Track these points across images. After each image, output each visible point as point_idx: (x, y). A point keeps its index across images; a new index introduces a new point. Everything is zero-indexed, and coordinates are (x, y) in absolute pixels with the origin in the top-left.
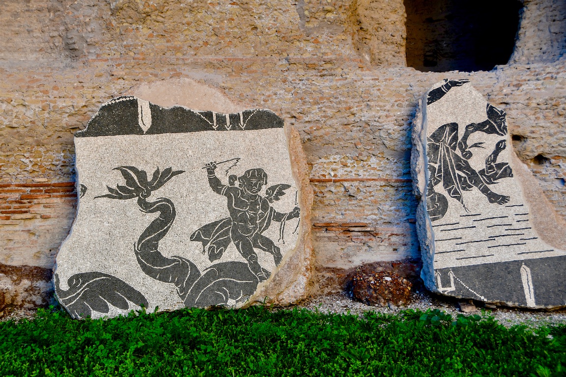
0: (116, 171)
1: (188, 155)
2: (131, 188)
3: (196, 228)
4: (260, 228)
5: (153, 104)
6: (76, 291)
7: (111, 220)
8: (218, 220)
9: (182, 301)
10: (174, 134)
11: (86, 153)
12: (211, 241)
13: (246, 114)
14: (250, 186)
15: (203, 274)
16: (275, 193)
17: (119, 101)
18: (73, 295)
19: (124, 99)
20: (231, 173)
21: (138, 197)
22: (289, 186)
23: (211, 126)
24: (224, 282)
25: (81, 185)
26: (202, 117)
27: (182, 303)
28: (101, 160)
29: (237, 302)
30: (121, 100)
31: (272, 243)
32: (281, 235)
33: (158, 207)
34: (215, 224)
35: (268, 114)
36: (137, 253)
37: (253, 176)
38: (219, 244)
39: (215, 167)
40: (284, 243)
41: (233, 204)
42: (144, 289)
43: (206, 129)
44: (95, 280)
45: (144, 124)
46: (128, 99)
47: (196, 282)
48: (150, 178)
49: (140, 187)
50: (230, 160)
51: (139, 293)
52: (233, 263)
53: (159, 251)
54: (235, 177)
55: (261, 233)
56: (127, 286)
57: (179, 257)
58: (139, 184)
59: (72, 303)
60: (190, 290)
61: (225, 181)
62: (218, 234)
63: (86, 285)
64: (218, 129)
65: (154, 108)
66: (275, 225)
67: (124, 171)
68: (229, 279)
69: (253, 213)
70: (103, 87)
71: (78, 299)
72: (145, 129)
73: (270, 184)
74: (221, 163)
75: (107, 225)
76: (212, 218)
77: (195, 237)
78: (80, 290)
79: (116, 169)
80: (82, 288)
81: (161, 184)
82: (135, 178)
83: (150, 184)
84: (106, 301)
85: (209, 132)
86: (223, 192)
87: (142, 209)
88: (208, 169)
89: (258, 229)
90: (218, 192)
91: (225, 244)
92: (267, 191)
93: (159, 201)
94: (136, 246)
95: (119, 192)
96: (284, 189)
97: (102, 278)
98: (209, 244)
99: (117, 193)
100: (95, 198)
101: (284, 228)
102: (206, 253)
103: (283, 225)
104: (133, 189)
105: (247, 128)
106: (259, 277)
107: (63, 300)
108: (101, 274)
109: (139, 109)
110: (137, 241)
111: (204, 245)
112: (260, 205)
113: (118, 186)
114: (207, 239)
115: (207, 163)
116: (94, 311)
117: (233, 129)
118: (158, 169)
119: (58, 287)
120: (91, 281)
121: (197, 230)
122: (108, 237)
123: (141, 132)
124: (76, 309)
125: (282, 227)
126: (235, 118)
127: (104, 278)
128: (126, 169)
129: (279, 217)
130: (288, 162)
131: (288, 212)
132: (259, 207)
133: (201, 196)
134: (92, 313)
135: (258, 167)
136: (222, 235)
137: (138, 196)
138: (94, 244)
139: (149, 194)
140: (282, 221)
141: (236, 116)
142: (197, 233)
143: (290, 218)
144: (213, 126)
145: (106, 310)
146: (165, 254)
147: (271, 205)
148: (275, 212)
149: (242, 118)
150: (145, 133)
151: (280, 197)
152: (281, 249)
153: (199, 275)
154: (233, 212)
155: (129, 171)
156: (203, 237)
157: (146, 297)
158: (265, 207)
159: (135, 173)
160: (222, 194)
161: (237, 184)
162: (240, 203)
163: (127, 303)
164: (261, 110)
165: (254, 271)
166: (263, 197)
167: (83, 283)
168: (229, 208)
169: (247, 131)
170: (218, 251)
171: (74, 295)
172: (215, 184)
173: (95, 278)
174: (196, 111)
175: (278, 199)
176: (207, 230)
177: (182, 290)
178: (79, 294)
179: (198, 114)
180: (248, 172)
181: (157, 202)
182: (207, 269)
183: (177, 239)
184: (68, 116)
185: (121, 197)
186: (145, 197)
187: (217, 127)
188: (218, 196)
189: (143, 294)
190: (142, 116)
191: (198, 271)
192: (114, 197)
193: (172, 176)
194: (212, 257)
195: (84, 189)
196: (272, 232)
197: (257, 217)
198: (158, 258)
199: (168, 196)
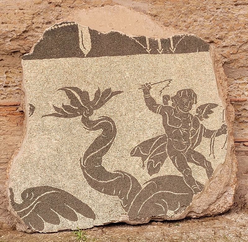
0: (61, 92)
1: (125, 77)
2: (75, 108)
3: (135, 144)
4: (193, 144)
5: (92, 29)
6: (29, 205)
7: (58, 137)
8: (155, 136)
9: (126, 213)
10: (112, 57)
11: (33, 75)
12: (149, 156)
13: (175, 39)
14: (182, 105)
15: (143, 187)
16: (204, 111)
17: (61, 26)
18: (26, 208)
19: (66, 25)
20: (164, 93)
21: (81, 116)
22: (216, 105)
23: (145, 49)
24: (163, 194)
25: (30, 104)
26: (137, 41)
27: (126, 214)
28: (47, 81)
29: (176, 213)
30: (63, 25)
31: (203, 157)
32: (212, 150)
33: (100, 125)
34: (152, 140)
35: (195, 39)
36: (83, 168)
37: (184, 96)
38: (156, 159)
39: (150, 88)
40: (214, 158)
41: (168, 122)
42: (90, 201)
43: (141, 53)
44: (45, 193)
45: (84, 48)
46: (69, 24)
47: (138, 194)
48: (91, 99)
49: (83, 107)
50: (163, 81)
51: (87, 205)
52: (170, 176)
53: (103, 166)
54: (168, 96)
55: (194, 149)
56: (76, 199)
57: (121, 171)
58: (82, 104)
59: (27, 215)
60: (132, 203)
61: (159, 101)
62: (155, 149)
63: (38, 198)
64: (151, 53)
65: (93, 33)
66: (206, 141)
67: (68, 91)
68: (167, 192)
69: (186, 130)
70: (42, 14)
71: (31, 211)
72: (86, 52)
73: (200, 103)
74: (155, 84)
75: (55, 142)
76: (149, 135)
77: (135, 153)
78: (33, 203)
79: (61, 89)
80: (35, 201)
81: (102, 103)
82: (79, 98)
83: (92, 103)
84: (57, 214)
85: (144, 55)
86: (158, 110)
87: (86, 127)
88: (144, 90)
89: (191, 145)
90: (154, 111)
91: (162, 159)
92: (197, 109)
93: (101, 120)
94: (82, 162)
95: (64, 111)
96: (213, 108)
97: (53, 191)
98: (148, 159)
99: (62, 112)
100: (43, 116)
101: (213, 143)
102: (146, 168)
103: (213, 141)
104: (77, 108)
105: (177, 52)
106: (194, 189)
107: (18, 213)
108: (51, 188)
109: (80, 34)
110: (82, 156)
111: (143, 160)
112: (192, 123)
113: (63, 106)
114: (146, 154)
115: (142, 84)
116: (47, 223)
117: (165, 52)
118: (99, 90)
119: (12, 200)
120: (42, 195)
121: (136, 146)
122: (56, 153)
123: (82, 55)
124: (30, 221)
125: (212, 142)
126: (165, 42)
127: (54, 191)
128: (70, 90)
129: (209, 134)
130: (214, 82)
131: (216, 129)
132: (191, 125)
133: (138, 115)
134: (45, 224)
135: (188, 88)
136: (158, 151)
137: (82, 114)
138: (43, 160)
139: (91, 113)
140: (212, 137)
141: (166, 40)
142: (136, 148)
143: (218, 134)
144: (147, 50)
145: (57, 222)
146: (108, 169)
147: (201, 122)
148: (205, 129)
149: (172, 42)
150: (85, 56)
151: (209, 115)
152: (212, 163)
153: (140, 188)
154: (168, 129)
155: (72, 91)
156: (142, 153)
157: (93, 209)
158: (196, 124)
159: (78, 93)
160: (158, 113)
161: (170, 103)
162: (173, 121)
163: (76, 215)
164: (188, 35)
165: (189, 184)
166: (194, 115)
167: (35, 197)
168: (164, 126)
169: (177, 55)
170: (156, 165)
171: (28, 208)
172: (151, 104)
173: (46, 191)
174: (131, 36)
175: (207, 117)
176: (145, 146)
177: (126, 202)
178: (32, 207)
179: (133, 38)
180: (179, 92)
181: (99, 120)
182: (147, 182)
183: (118, 154)
184: (10, 41)
185: (66, 116)
186: (88, 115)
187: (150, 50)
188: (154, 114)
189: (90, 207)
190: (82, 40)
191: (139, 184)
192: (60, 116)
193: (111, 96)
194: (152, 171)
195: (32, 109)
196: (203, 148)
197: (189, 134)
198: (102, 173)
199: (109, 115)
